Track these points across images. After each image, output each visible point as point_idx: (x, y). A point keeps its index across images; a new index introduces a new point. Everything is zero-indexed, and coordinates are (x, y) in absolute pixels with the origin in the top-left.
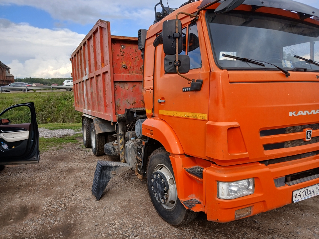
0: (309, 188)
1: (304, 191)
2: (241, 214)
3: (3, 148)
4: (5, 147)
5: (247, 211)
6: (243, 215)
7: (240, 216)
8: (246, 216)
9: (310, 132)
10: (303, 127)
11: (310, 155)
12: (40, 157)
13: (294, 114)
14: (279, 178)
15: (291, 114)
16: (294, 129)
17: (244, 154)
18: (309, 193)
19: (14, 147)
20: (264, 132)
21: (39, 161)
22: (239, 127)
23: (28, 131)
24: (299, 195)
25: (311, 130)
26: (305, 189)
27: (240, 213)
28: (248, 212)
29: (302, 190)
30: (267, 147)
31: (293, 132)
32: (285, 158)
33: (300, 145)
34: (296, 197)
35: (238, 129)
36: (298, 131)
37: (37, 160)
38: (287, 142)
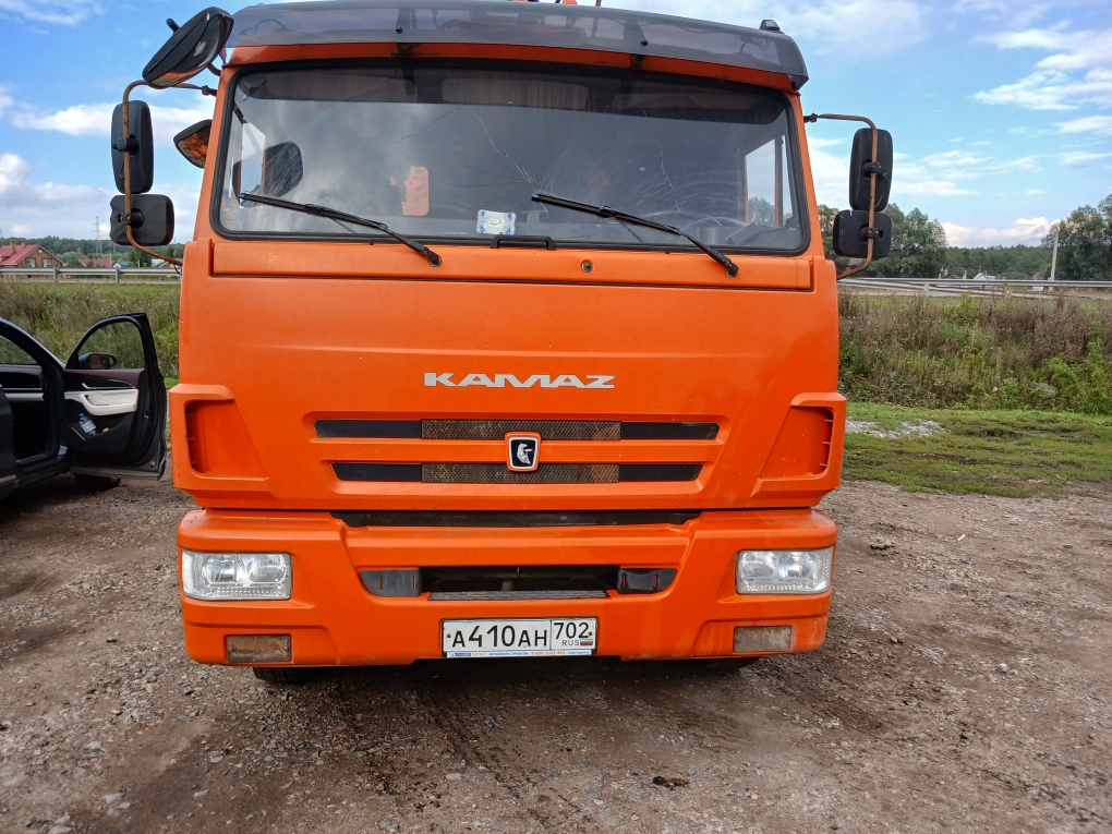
0: (520, 626)
1: (495, 628)
2: (251, 652)
3: (82, 432)
4: (88, 427)
5: (276, 647)
6: (258, 656)
7: (249, 655)
8: (269, 660)
9: (531, 444)
10: (500, 425)
11: (562, 522)
12: (167, 465)
13: (445, 379)
14: (389, 569)
15: (430, 379)
16: (457, 426)
17: (254, 480)
18: (521, 641)
19: (107, 430)
20: (330, 425)
21: (161, 476)
22: (231, 402)
23: (136, 391)
24: (471, 639)
25: (535, 438)
26: (501, 625)
27: (248, 648)
28: (278, 652)
29: (485, 626)
30: (347, 470)
31: (456, 439)
32: (444, 517)
33: (492, 481)
34: (455, 642)
35: (229, 408)
36: (478, 437)
37: (156, 472)
38: (433, 465)
